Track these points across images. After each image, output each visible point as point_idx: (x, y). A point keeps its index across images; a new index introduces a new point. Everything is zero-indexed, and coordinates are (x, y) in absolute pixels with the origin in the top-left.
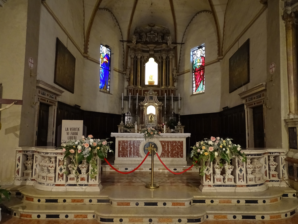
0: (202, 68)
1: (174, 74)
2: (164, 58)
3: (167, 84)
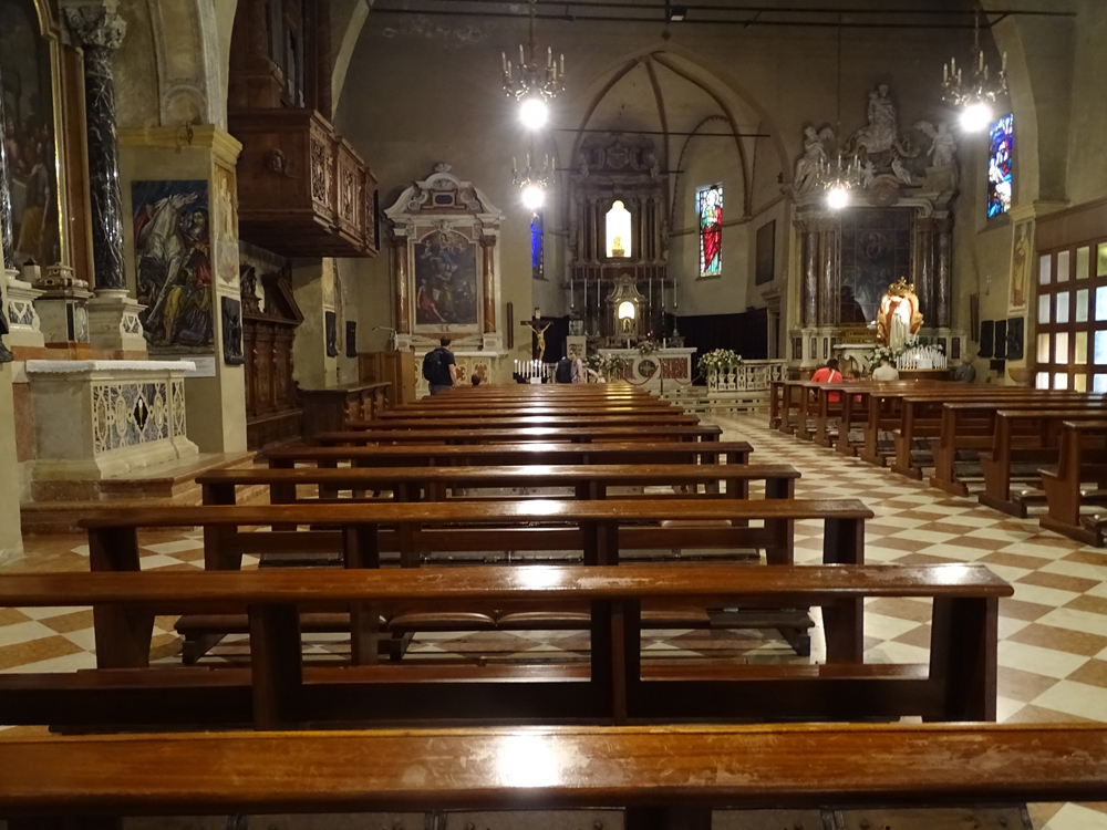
0: (717, 227)
1: (664, 235)
2: (644, 201)
3: (651, 254)
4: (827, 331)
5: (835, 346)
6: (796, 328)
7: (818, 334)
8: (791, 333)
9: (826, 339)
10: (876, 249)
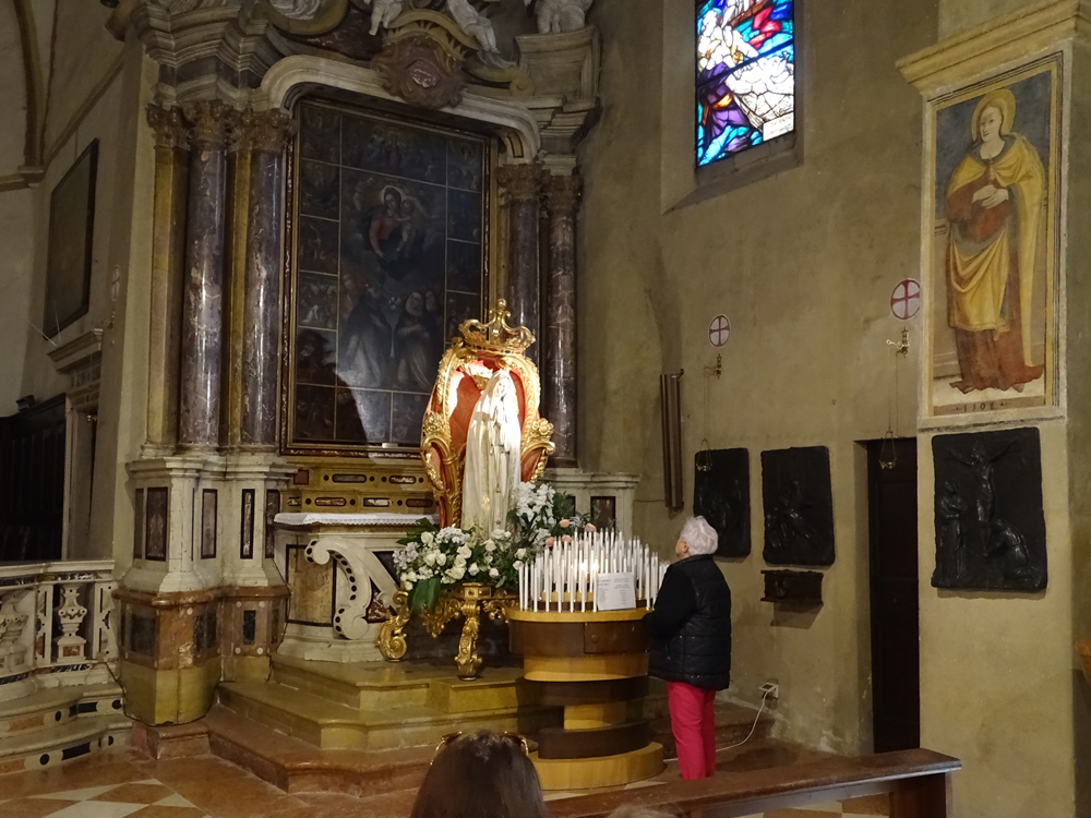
4: (255, 467)
5: (279, 518)
6: (150, 453)
7: (224, 476)
8: (133, 470)
9: (249, 493)
10: (396, 234)
